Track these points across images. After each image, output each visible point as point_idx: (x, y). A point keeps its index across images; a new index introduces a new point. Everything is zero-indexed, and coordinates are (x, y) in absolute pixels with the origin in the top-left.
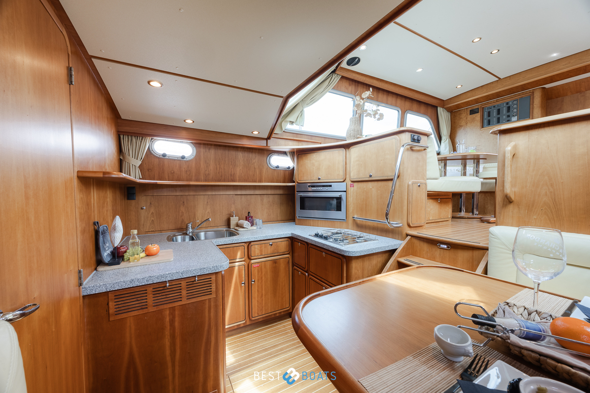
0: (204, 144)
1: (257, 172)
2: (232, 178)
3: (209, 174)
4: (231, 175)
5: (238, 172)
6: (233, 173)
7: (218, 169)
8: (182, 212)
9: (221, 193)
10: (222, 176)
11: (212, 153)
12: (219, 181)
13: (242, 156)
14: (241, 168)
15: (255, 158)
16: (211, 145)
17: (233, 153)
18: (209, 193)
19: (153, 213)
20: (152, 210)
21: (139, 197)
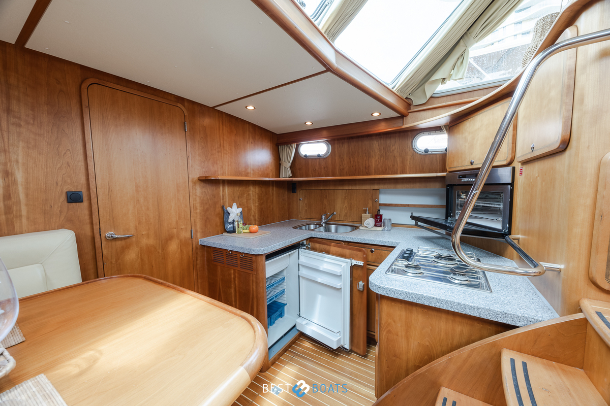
0: (338, 139)
1: (398, 161)
2: (367, 171)
3: (343, 169)
4: (366, 167)
5: (373, 164)
6: (367, 165)
7: (352, 162)
8: (325, 205)
9: (357, 187)
10: (356, 170)
11: (345, 147)
12: (353, 175)
13: (377, 145)
14: (377, 158)
15: (395, 145)
16: (344, 139)
17: (366, 143)
18: (346, 187)
19: (306, 204)
20: (306, 201)
21: (298, 191)
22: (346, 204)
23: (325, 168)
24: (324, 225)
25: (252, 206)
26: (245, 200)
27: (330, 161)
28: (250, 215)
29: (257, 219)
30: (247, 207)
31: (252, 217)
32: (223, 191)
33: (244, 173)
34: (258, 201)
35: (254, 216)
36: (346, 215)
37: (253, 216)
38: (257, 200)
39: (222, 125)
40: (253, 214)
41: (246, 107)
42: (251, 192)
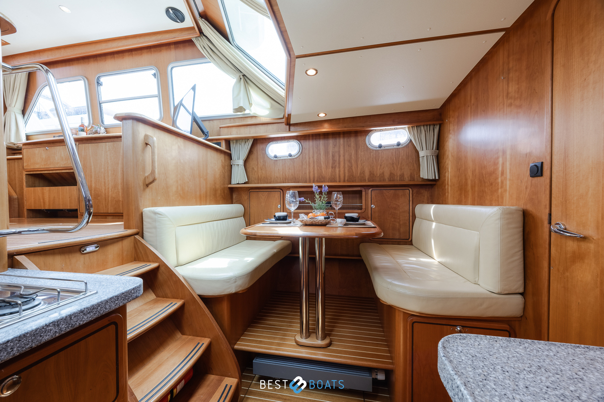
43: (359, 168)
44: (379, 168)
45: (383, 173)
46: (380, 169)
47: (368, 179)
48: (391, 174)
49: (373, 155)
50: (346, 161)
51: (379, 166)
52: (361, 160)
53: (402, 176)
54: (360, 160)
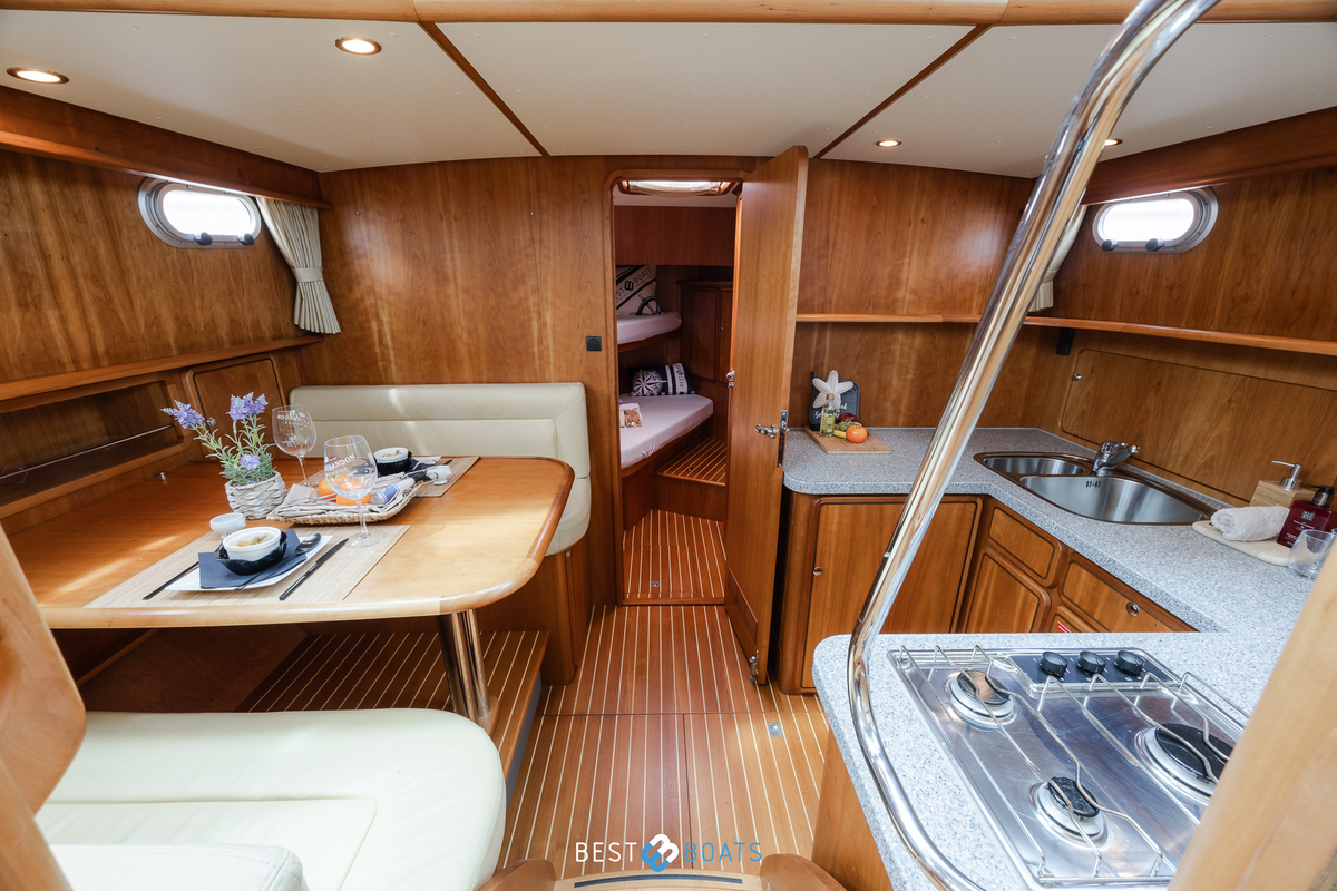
8: (1147, 411)
19: (1088, 394)
20: (1090, 386)
21: (1075, 352)
22: (1224, 427)
23: (1171, 289)
24: (1101, 472)
25: (895, 382)
26: (876, 365)
27: (1199, 265)
28: (885, 400)
29: (903, 410)
30: (879, 380)
31: (888, 404)
32: (820, 341)
33: (883, 301)
34: (916, 369)
35: (896, 403)
36: (1209, 464)
37: (894, 402)
38: (912, 366)
39: (840, 191)
40: (893, 396)
41: (878, 144)
42: (896, 348)
43: (138, 308)
44: (198, 304)
45: (213, 320)
46: (202, 308)
47: (176, 341)
48: (234, 323)
49: (172, 263)
50: (81, 281)
51: (198, 299)
52: (139, 279)
53: (256, 325)
54: (134, 277)
